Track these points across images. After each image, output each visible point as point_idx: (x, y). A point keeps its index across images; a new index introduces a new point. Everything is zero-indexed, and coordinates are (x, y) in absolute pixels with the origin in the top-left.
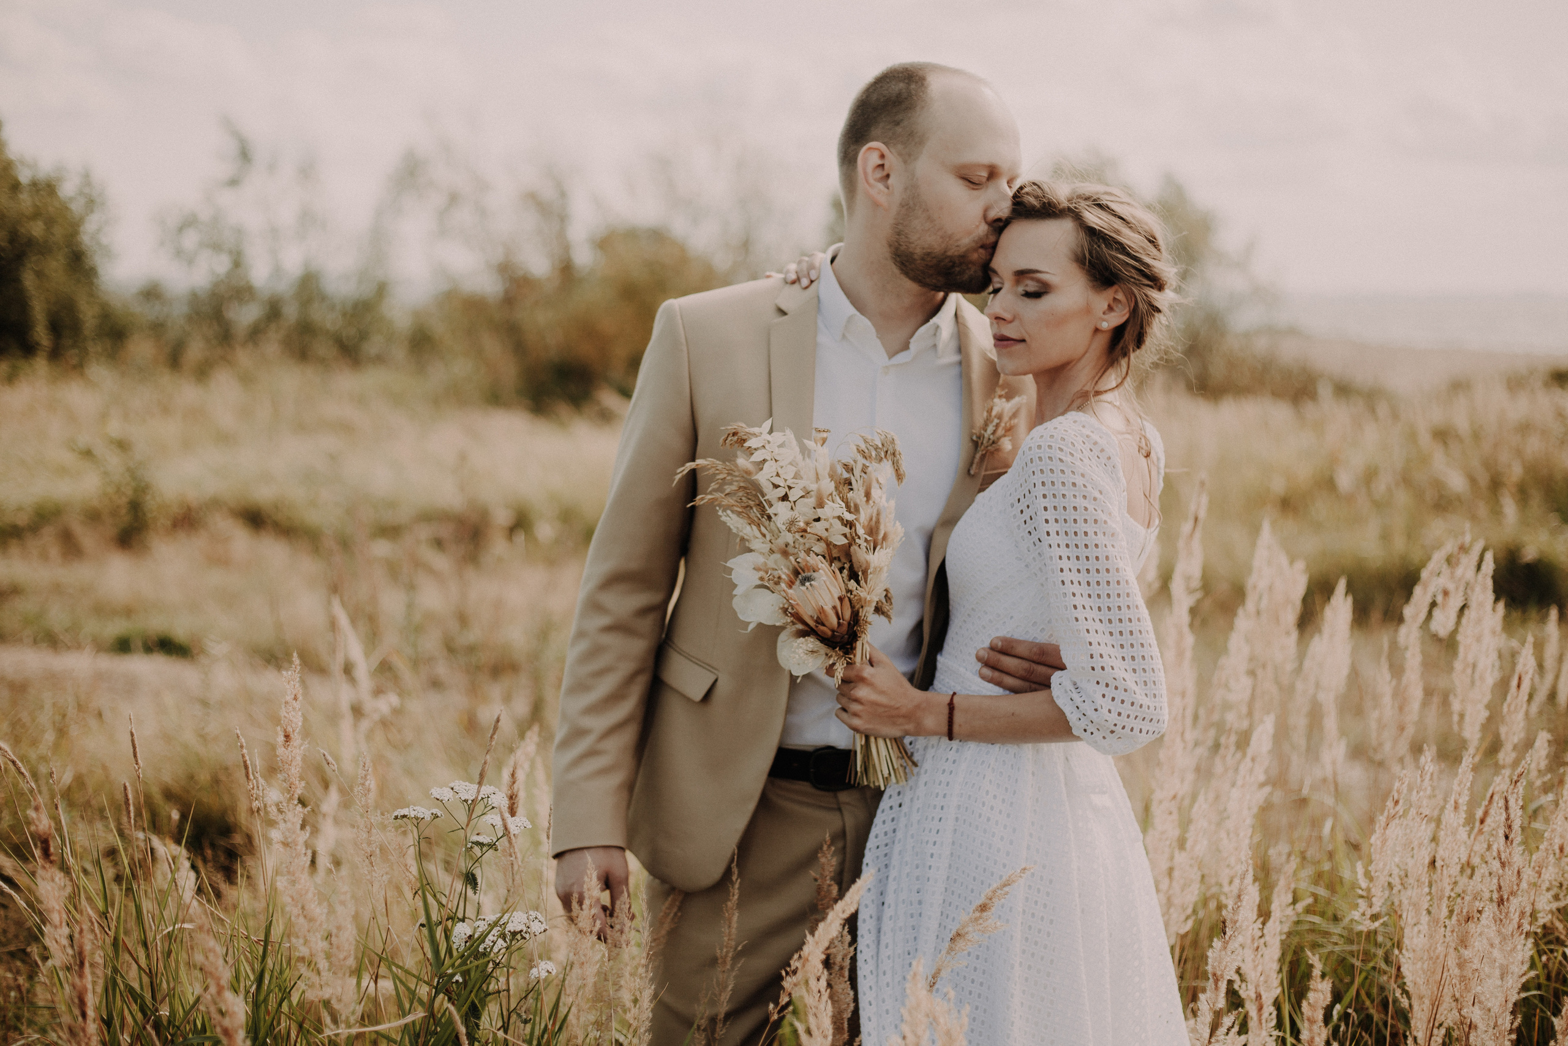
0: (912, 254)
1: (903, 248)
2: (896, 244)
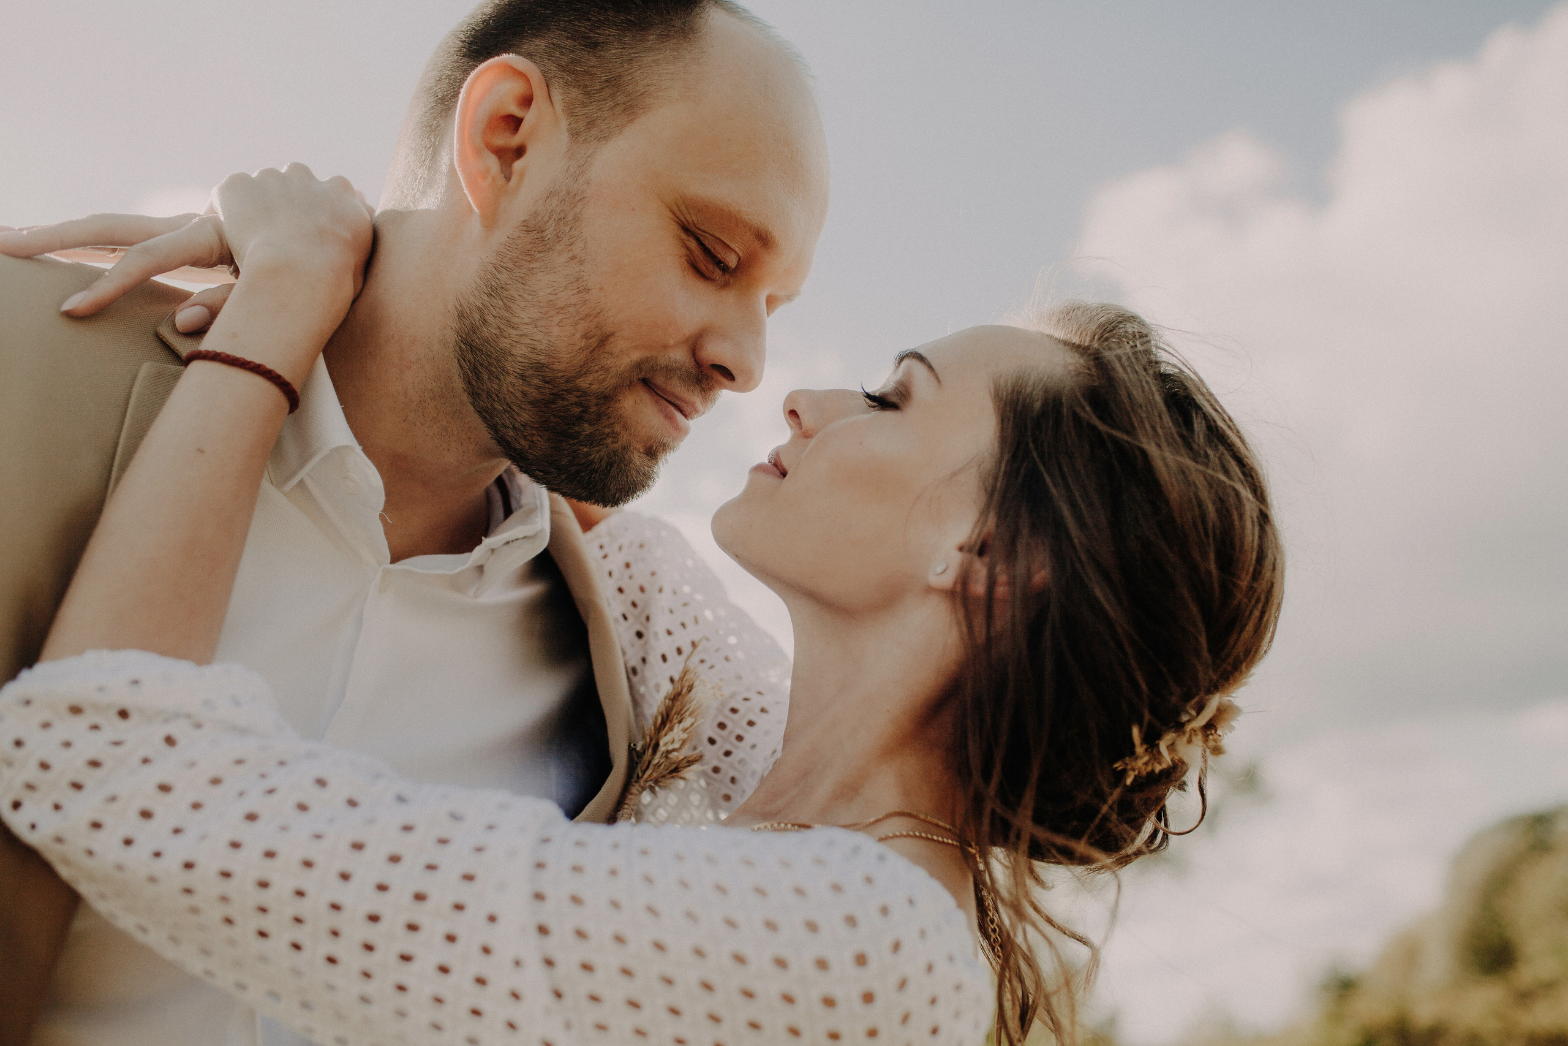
2: (477, 316)
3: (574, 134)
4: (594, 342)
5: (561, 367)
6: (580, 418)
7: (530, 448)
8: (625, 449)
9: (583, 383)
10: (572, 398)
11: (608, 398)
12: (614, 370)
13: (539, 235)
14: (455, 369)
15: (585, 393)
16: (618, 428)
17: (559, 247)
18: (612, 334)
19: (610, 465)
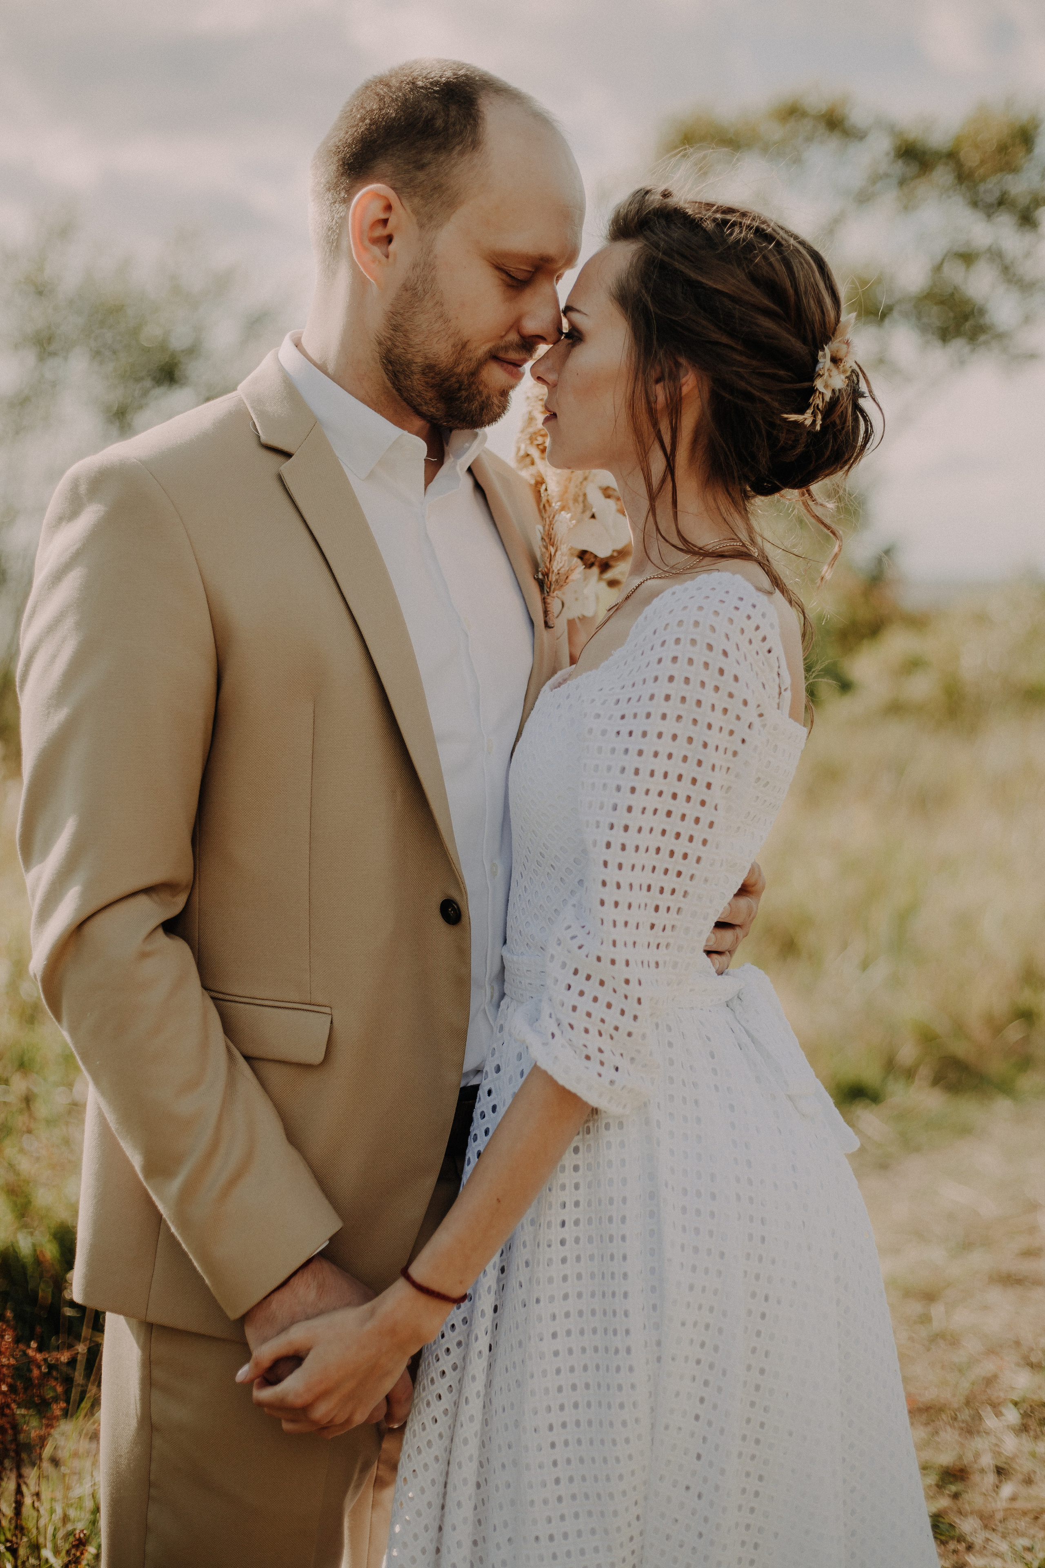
0: (410, 363)
1: (397, 351)
2: (389, 343)
3: (421, 226)
4: (459, 347)
5: (444, 364)
6: (460, 389)
7: (437, 411)
8: (488, 397)
9: (458, 370)
10: (454, 379)
11: (474, 373)
12: (474, 359)
13: (414, 292)
14: (385, 376)
15: (460, 375)
16: (481, 388)
17: (427, 297)
18: (469, 341)
19: (482, 409)
